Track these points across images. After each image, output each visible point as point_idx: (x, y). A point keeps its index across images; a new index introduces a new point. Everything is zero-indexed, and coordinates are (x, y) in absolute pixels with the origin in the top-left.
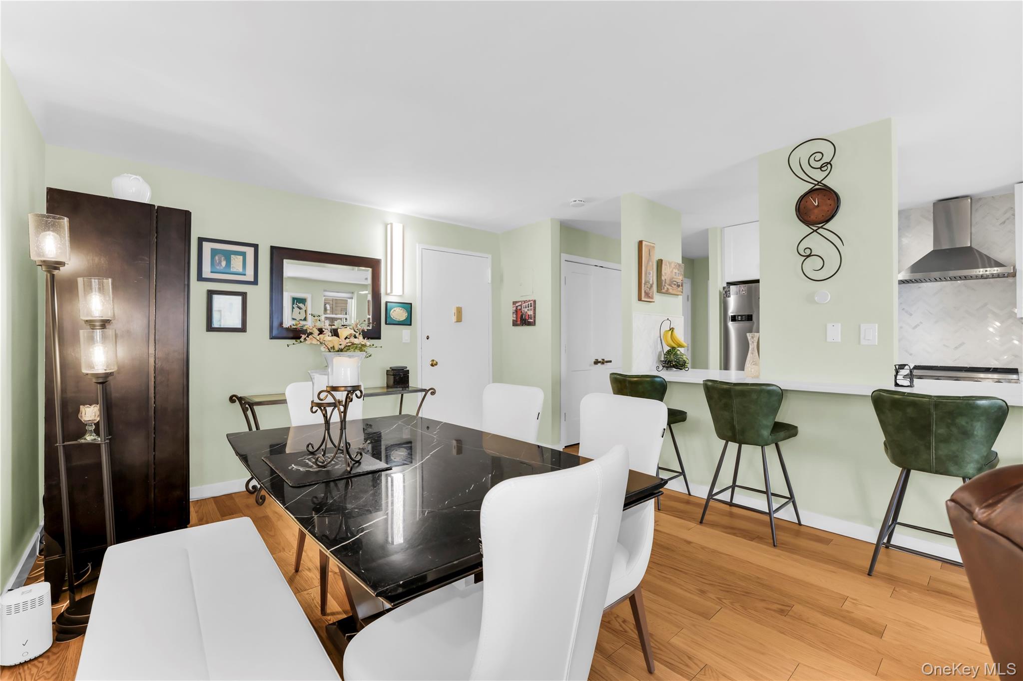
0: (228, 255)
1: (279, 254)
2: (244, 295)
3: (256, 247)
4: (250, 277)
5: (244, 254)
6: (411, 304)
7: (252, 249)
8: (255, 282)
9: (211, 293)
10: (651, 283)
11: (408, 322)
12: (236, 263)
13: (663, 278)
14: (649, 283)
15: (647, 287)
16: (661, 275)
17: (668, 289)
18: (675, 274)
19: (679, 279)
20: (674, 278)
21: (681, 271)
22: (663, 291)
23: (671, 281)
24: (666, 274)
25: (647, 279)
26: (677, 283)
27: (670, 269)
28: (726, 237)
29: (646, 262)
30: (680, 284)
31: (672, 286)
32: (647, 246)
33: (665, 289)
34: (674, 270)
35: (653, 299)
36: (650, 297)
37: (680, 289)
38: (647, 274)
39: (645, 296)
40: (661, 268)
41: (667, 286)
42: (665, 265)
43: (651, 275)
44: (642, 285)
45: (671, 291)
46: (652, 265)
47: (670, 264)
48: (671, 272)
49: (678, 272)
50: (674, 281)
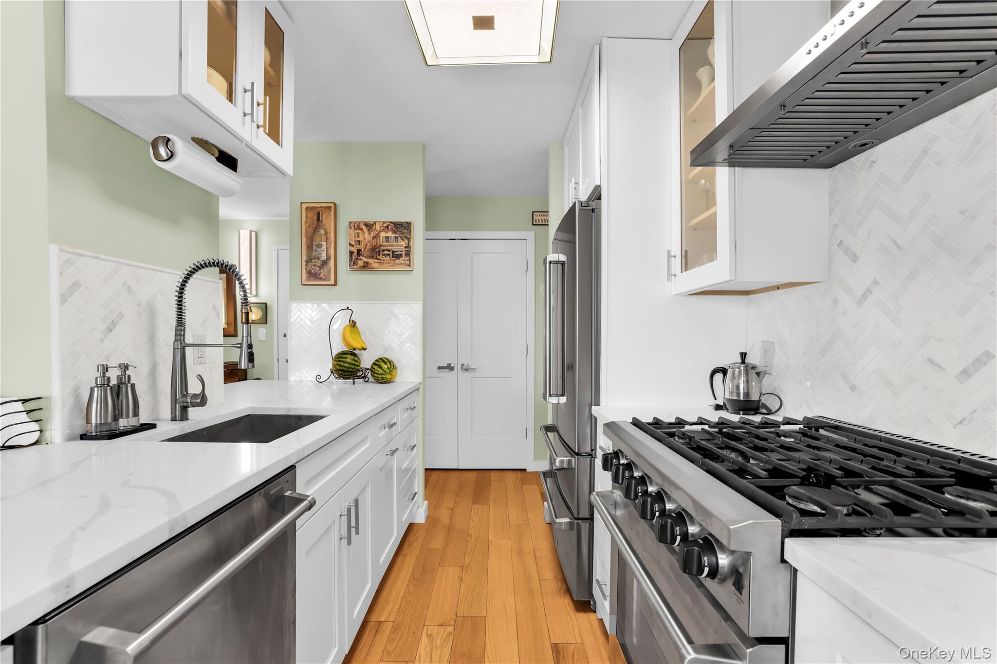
6: (266, 304)
10: (324, 257)
13: (353, 249)
14: (318, 259)
15: (315, 265)
16: (350, 245)
17: (367, 263)
18: (387, 238)
19: (397, 246)
20: (381, 246)
21: (403, 234)
22: (356, 267)
23: (376, 251)
24: (359, 242)
25: (314, 254)
26: (393, 252)
27: (370, 233)
28: (566, 149)
29: (307, 232)
30: (404, 253)
31: (380, 257)
32: (312, 208)
33: (361, 263)
34: (383, 234)
35: (330, 280)
36: (321, 279)
37: (401, 260)
38: (315, 248)
39: (308, 279)
40: (350, 235)
41: (364, 259)
42: (355, 229)
43: (324, 247)
44: (304, 263)
45: (376, 265)
46: (326, 233)
47: (369, 226)
48: (374, 238)
49: (394, 235)
50: (383, 251)
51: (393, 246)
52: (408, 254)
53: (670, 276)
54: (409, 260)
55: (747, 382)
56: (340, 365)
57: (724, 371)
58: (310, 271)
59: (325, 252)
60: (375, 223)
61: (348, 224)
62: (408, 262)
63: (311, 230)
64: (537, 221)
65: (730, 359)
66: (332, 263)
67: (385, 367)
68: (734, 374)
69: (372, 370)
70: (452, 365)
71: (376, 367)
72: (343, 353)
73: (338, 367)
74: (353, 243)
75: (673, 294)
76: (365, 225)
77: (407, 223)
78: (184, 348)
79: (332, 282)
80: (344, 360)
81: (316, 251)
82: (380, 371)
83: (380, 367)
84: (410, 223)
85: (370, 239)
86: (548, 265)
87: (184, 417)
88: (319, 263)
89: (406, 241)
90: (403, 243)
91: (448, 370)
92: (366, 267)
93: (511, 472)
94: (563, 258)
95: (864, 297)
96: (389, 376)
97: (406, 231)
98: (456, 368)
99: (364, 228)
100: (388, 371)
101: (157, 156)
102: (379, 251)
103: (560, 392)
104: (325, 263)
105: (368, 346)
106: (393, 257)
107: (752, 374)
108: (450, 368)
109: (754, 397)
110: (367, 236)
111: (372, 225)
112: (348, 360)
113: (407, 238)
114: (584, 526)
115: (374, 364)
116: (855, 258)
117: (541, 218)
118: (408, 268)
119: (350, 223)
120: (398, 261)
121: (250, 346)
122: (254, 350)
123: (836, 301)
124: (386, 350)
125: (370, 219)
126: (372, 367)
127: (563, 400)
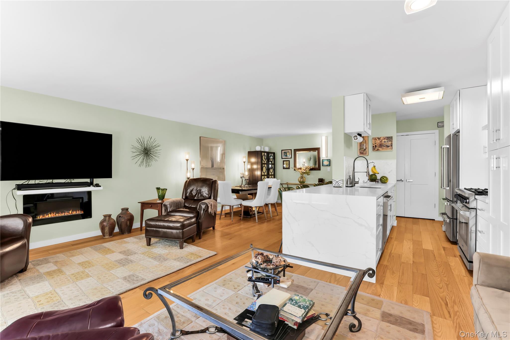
0: (286, 152)
1: (296, 150)
2: (289, 161)
3: (291, 150)
4: (290, 157)
5: (289, 152)
6: (330, 159)
8: (291, 158)
9: (284, 161)
10: (365, 148)
11: (329, 165)
12: (288, 153)
13: (374, 145)
15: (362, 150)
16: (373, 144)
17: (378, 149)
18: (385, 142)
19: (388, 143)
20: (383, 144)
21: (390, 140)
22: (375, 150)
23: (381, 146)
24: (376, 143)
26: (387, 145)
27: (379, 141)
28: (451, 108)
30: (390, 146)
31: (382, 147)
33: (376, 149)
34: (383, 141)
35: (366, 154)
36: (364, 154)
37: (389, 148)
39: (360, 154)
40: (373, 141)
41: (377, 148)
42: (374, 139)
43: (365, 145)
44: (359, 150)
45: (381, 149)
46: (365, 141)
47: (379, 139)
48: (380, 142)
49: (387, 141)
50: (383, 145)
51: (387, 144)
52: (392, 146)
56: (372, 178)
58: (361, 152)
59: (365, 147)
60: (381, 137)
61: (372, 138)
62: (392, 148)
64: (440, 126)
66: (367, 150)
67: (385, 178)
69: (381, 179)
70: (403, 180)
71: (382, 178)
72: (372, 175)
73: (371, 178)
74: (374, 144)
75: (486, 158)
76: (377, 138)
77: (391, 137)
78: (354, 173)
79: (367, 155)
80: (373, 176)
81: (362, 146)
82: (384, 180)
83: (383, 179)
84: (392, 137)
85: (379, 142)
86: (443, 149)
87: (355, 186)
88: (363, 150)
89: (391, 142)
90: (390, 143)
91: (401, 181)
92: (378, 150)
93: (428, 220)
94: (448, 146)
96: (386, 181)
97: (391, 139)
98: (404, 181)
99: (377, 139)
100: (386, 180)
101: (354, 139)
102: (382, 145)
103: (447, 186)
104: (365, 150)
105: (379, 173)
106: (387, 147)
108: (401, 180)
110: (378, 141)
111: (380, 138)
112: (374, 177)
113: (391, 141)
114: (455, 221)
115: (381, 178)
117: (441, 124)
118: (392, 150)
119: (373, 138)
120: (388, 148)
121: (369, 172)
122: (369, 173)
124: (384, 174)
125: (379, 137)
126: (380, 178)
127: (448, 188)
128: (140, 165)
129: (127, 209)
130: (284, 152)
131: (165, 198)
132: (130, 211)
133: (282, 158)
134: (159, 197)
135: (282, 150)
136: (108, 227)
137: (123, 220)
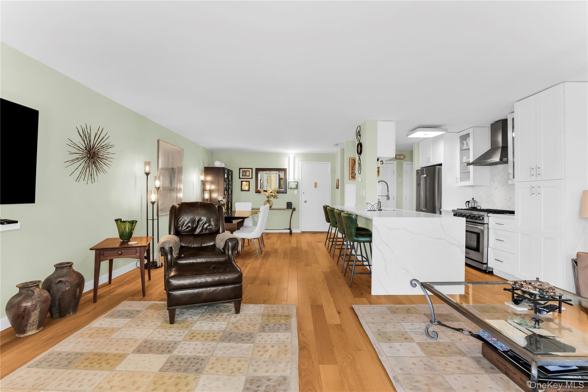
0: (245, 171)
1: (258, 170)
2: (249, 182)
3: (252, 169)
4: (250, 177)
5: (249, 171)
7: (251, 169)
8: (252, 178)
9: (242, 182)
11: (297, 188)
12: (248, 173)
14: (354, 173)
25: (353, 172)
28: (420, 145)
29: (351, 165)
32: (353, 159)
36: (355, 178)
38: (353, 170)
39: (351, 178)
44: (350, 174)
53: (457, 182)
54: (379, 174)
55: (474, 204)
57: (469, 202)
58: (352, 176)
63: (352, 165)
64: (397, 158)
65: (470, 199)
68: (471, 203)
75: (457, 186)
81: (354, 171)
95: (496, 188)
107: (475, 202)
109: (475, 206)
116: (494, 182)
121: (389, 196)
123: (491, 189)
128: (78, 179)
129: (69, 265)
130: (242, 171)
131: (132, 236)
132: (75, 268)
133: (240, 178)
134: (120, 236)
135: (240, 169)
136: (39, 309)
137: (67, 289)
